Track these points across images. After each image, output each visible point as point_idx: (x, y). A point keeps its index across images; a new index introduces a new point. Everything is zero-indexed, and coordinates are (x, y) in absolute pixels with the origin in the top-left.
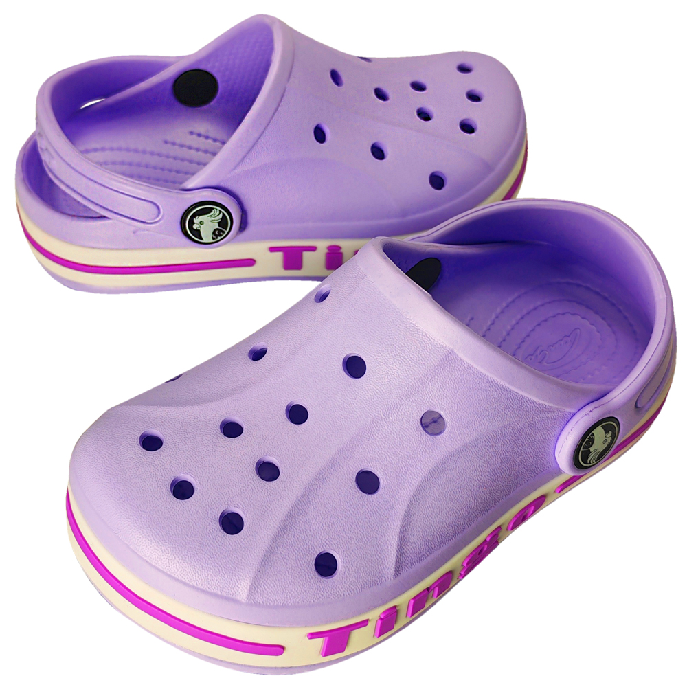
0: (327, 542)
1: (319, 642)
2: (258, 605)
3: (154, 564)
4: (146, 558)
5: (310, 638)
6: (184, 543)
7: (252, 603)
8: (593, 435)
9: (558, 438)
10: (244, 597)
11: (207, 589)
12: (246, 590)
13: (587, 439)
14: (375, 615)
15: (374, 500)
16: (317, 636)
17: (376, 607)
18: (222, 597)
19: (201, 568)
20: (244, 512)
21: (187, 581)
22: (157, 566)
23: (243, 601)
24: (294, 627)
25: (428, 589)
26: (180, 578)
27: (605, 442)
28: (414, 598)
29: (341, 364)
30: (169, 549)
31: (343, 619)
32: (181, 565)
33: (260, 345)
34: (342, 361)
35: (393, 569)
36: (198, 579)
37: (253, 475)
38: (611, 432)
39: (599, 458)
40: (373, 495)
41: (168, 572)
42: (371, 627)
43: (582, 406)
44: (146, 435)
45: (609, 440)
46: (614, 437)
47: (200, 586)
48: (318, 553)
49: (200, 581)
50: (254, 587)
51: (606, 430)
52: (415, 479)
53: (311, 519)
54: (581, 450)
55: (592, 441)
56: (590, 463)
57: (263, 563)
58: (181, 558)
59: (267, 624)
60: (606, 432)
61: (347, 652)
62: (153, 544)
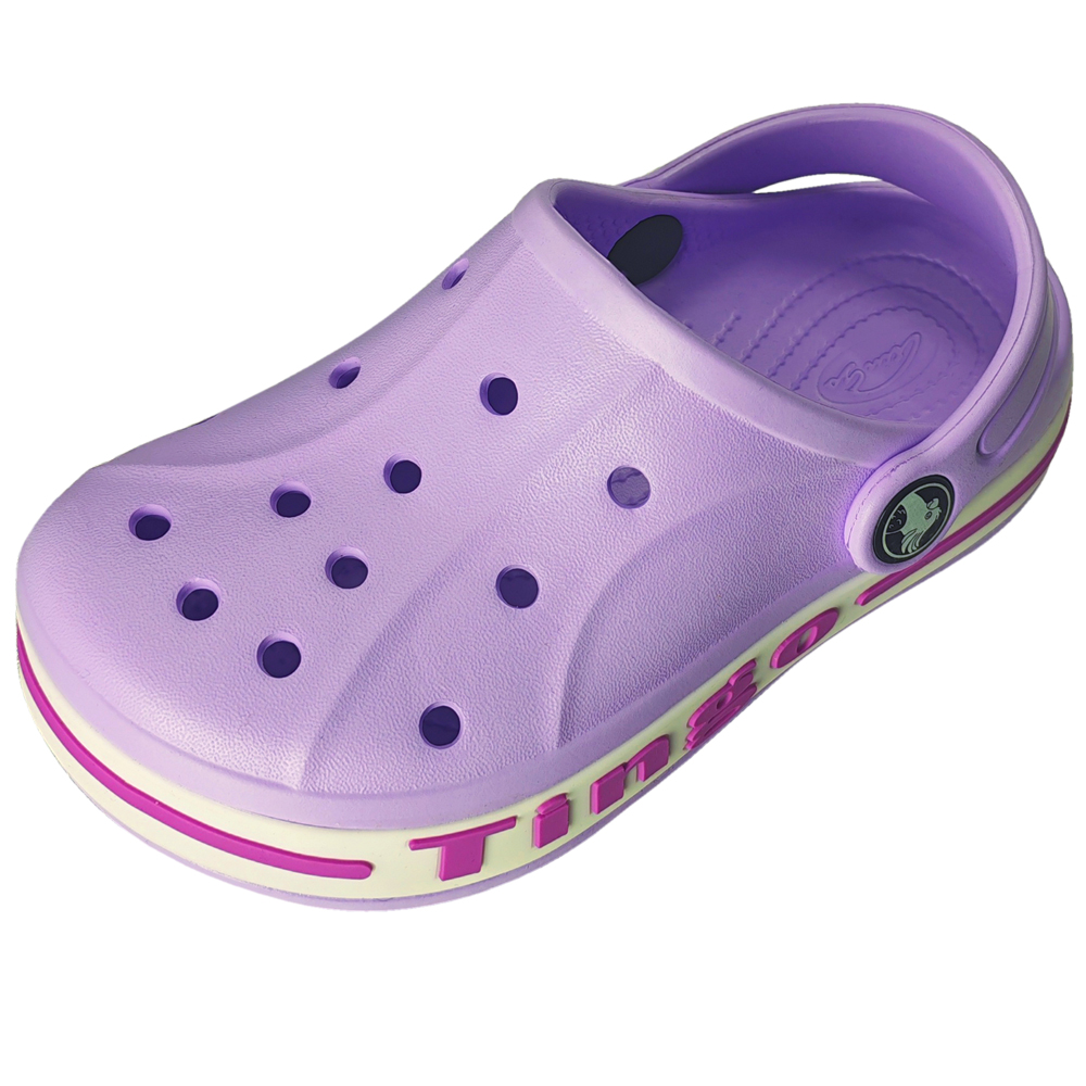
0: (443, 687)
1: (433, 855)
2: (321, 794)
3: (144, 727)
4: (130, 718)
5: (413, 849)
6: (195, 693)
7: (312, 791)
8: (902, 508)
9: (847, 511)
10: (296, 781)
11: (234, 768)
12: (298, 769)
13: (892, 516)
14: (527, 810)
15: (526, 617)
16: (425, 844)
17: (529, 796)
18: (259, 781)
19: (222, 734)
20: (301, 641)
21: (201, 757)
22: (149, 730)
23: (295, 788)
24: (384, 830)
25: (624, 765)
26: (188, 750)
27: (928, 516)
28: (599, 781)
29: (478, 391)
30: (169, 702)
31: (469, 816)
32: (188, 727)
33: (350, 362)
34: (479, 387)
35: (557, 732)
36: (217, 751)
37: (319, 579)
38: (936, 501)
39: (921, 544)
40: (524, 610)
41: (167, 740)
42: (524, 831)
43: (887, 457)
44: (140, 515)
45: (937, 512)
46: (946, 507)
47: (220, 763)
48: (427, 706)
49: (221, 754)
50: (313, 765)
51: (927, 496)
52: (598, 582)
53: (416, 650)
54: (885, 533)
55: (904, 517)
56: (907, 552)
57: (330, 724)
58: (189, 717)
59: (338, 825)
60: (928, 500)
61: (486, 873)
62: (142, 694)
